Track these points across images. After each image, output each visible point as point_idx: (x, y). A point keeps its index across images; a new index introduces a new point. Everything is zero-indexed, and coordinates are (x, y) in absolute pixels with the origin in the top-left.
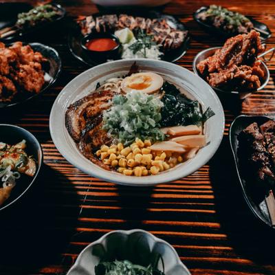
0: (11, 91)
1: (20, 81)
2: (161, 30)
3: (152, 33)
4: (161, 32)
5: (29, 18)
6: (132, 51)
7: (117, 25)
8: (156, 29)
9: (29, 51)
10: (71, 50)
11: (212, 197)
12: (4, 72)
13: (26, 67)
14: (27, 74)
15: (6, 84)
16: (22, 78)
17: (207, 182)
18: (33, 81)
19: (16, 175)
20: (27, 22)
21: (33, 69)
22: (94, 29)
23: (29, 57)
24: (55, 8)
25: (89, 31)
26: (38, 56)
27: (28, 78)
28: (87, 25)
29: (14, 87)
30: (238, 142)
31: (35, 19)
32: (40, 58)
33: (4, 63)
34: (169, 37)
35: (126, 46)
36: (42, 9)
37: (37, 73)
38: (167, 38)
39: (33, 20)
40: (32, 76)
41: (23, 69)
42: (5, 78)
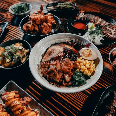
0: (36, 31)
1: (41, 28)
2: (109, 29)
3: (104, 29)
4: (109, 30)
5: (61, 6)
6: (89, 33)
7: (91, 20)
8: (107, 28)
9: (51, 18)
10: (67, 24)
11: (80, 110)
12: (37, 23)
13: (45, 24)
14: (45, 27)
15: (35, 28)
16: (42, 28)
17: (83, 103)
18: (46, 30)
19: (18, 60)
20: (60, 7)
21: (48, 26)
22: (81, 18)
23: (50, 21)
24: (73, 5)
25: (79, 19)
26: (53, 21)
27: (44, 28)
28: (79, 16)
29: (38, 30)
30: (108, 95)
31: (63, 6)
32: (54, 23)
33: (39, 20)
34: (111, 34)
35: (89, 30)
36: (68, 4)
37: (49, 28)
38: (110, 34)
39: (62, 7)
40: (46, 28)
41: (44, 24)
42: (36, 26)
